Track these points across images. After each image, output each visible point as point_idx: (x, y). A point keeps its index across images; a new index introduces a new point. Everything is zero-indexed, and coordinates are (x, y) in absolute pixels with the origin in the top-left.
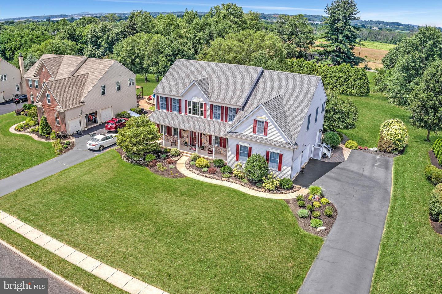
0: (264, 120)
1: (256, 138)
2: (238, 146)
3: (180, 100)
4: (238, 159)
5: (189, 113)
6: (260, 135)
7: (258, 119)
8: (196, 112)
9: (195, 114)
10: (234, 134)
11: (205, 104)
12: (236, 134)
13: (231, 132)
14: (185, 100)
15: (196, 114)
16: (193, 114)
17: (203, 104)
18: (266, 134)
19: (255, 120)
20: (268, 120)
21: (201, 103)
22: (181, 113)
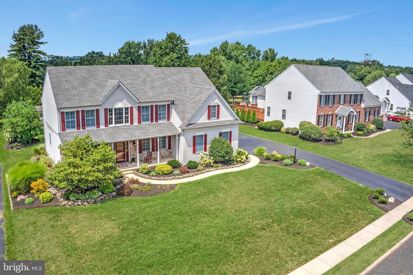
0: (217, 104)
1: (211, 123)
2: (194, 137)
3: (98, 111)
4: (195, 151)
5: (110, 124)
6: (213, 120)
7: (211, 105)
8: (119, 120)
9: (118, 123)
10: (192, 125)
11: (132, 108)
12: (194, 125)
13: (189, 125)
14: (105, 109)
15: (120, 123)
16: (115, 123)
17: (128, 108)
18: (218, 117)
19: (209, 107)
20: (220, 104)
21: (125, 108)
22: (99, 127)
